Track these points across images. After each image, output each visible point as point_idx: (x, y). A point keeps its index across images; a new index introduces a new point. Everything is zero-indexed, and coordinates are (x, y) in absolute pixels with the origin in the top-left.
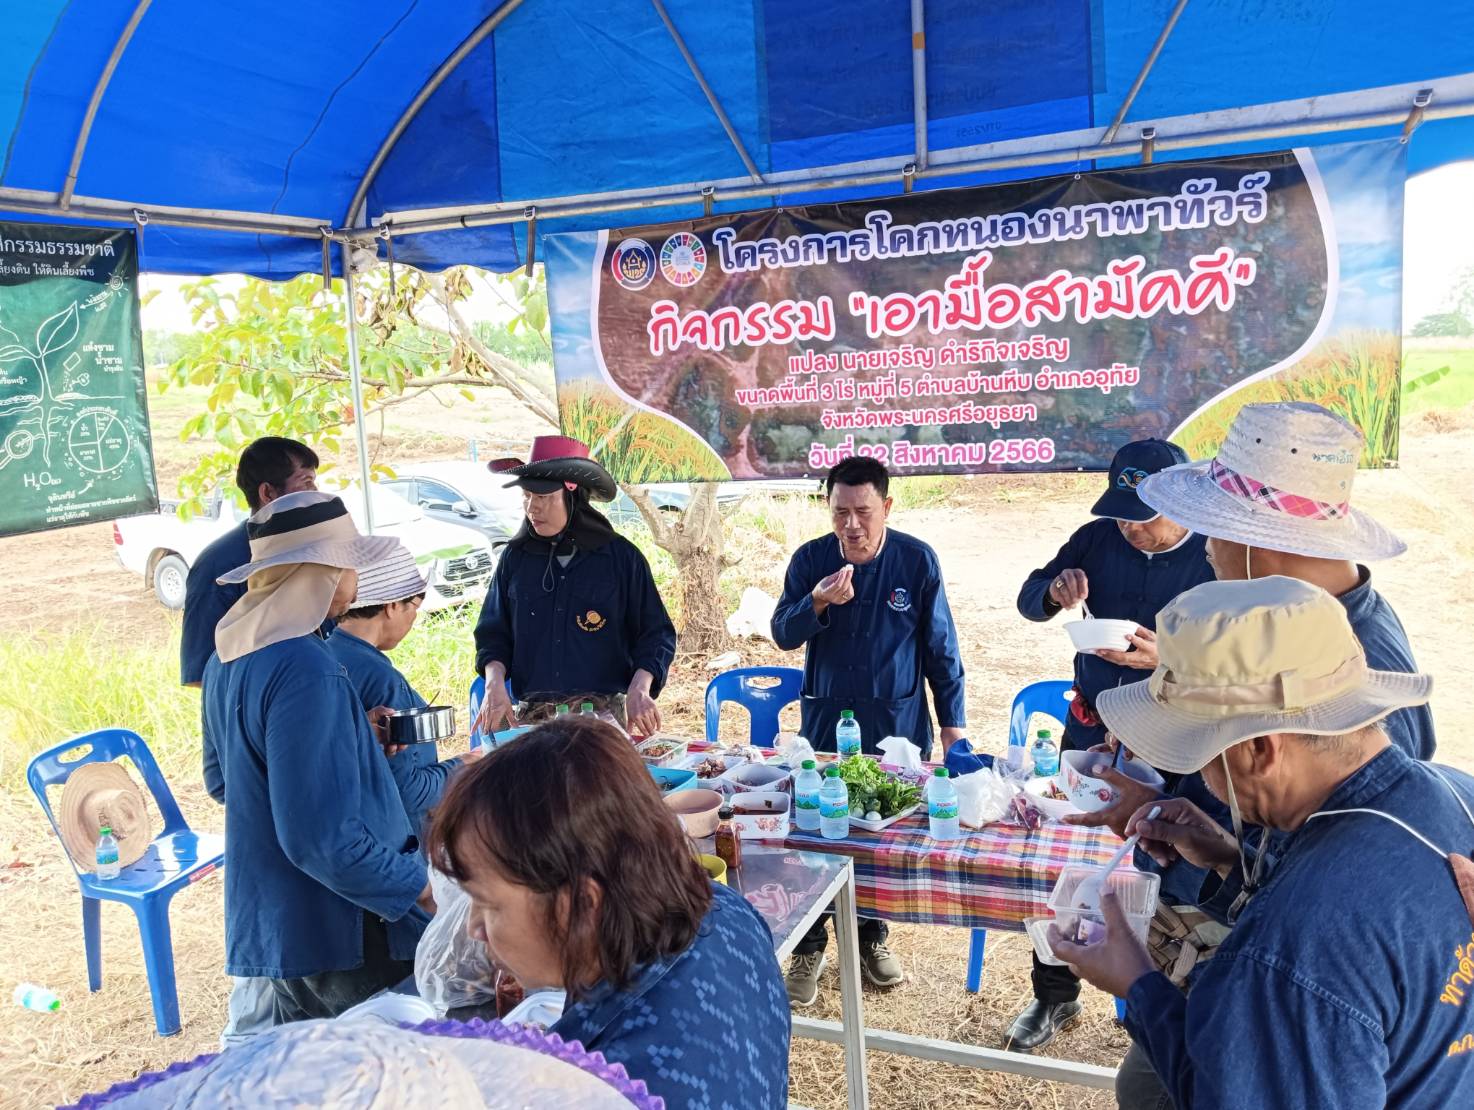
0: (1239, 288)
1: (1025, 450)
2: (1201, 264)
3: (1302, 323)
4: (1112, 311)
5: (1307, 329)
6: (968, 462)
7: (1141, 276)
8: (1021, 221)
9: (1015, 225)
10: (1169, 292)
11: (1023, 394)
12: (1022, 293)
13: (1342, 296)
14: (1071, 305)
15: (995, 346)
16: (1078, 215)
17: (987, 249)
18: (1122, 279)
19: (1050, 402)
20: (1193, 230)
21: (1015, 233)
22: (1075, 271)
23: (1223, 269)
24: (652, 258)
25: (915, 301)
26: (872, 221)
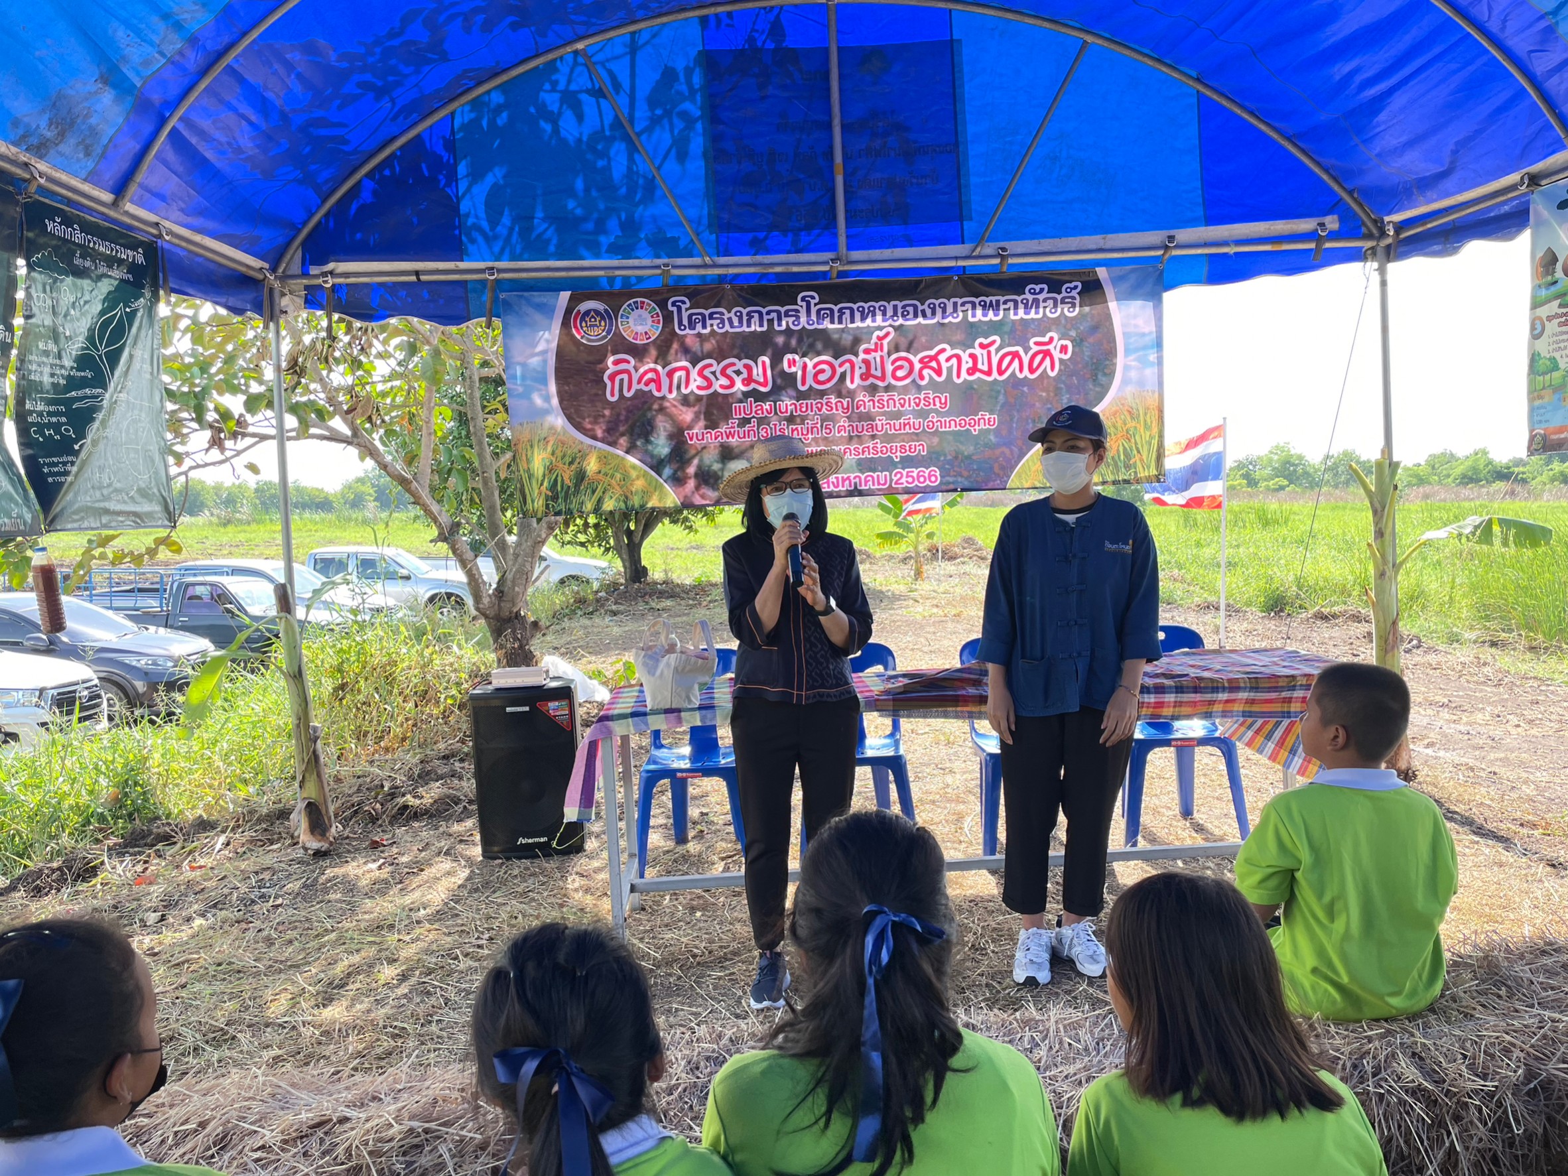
0: (1061, 360)
1: (919, 476)
2: (1037, 344)
3: (1102, 385)
4: (978, 375)
5: (1105, 390)
6: (876, 487)
7: (997, 350)
8: (915, 307)
9: (911, 309)
10: (1016, 362)
11: (917, 434)
12: (915, 360)
13: (1127, 368)
14: (950, 369)
15: (896, 398)
16: (955, 304)
17: (891, 326)
18: (985, 352)
19: (936, 440)
20: (1032, 319)
21: (911, 316)
22: (953, 347)
23: (1051, 347)
24: (611, 319)
25: (836, 363)
26: (803, 299)
